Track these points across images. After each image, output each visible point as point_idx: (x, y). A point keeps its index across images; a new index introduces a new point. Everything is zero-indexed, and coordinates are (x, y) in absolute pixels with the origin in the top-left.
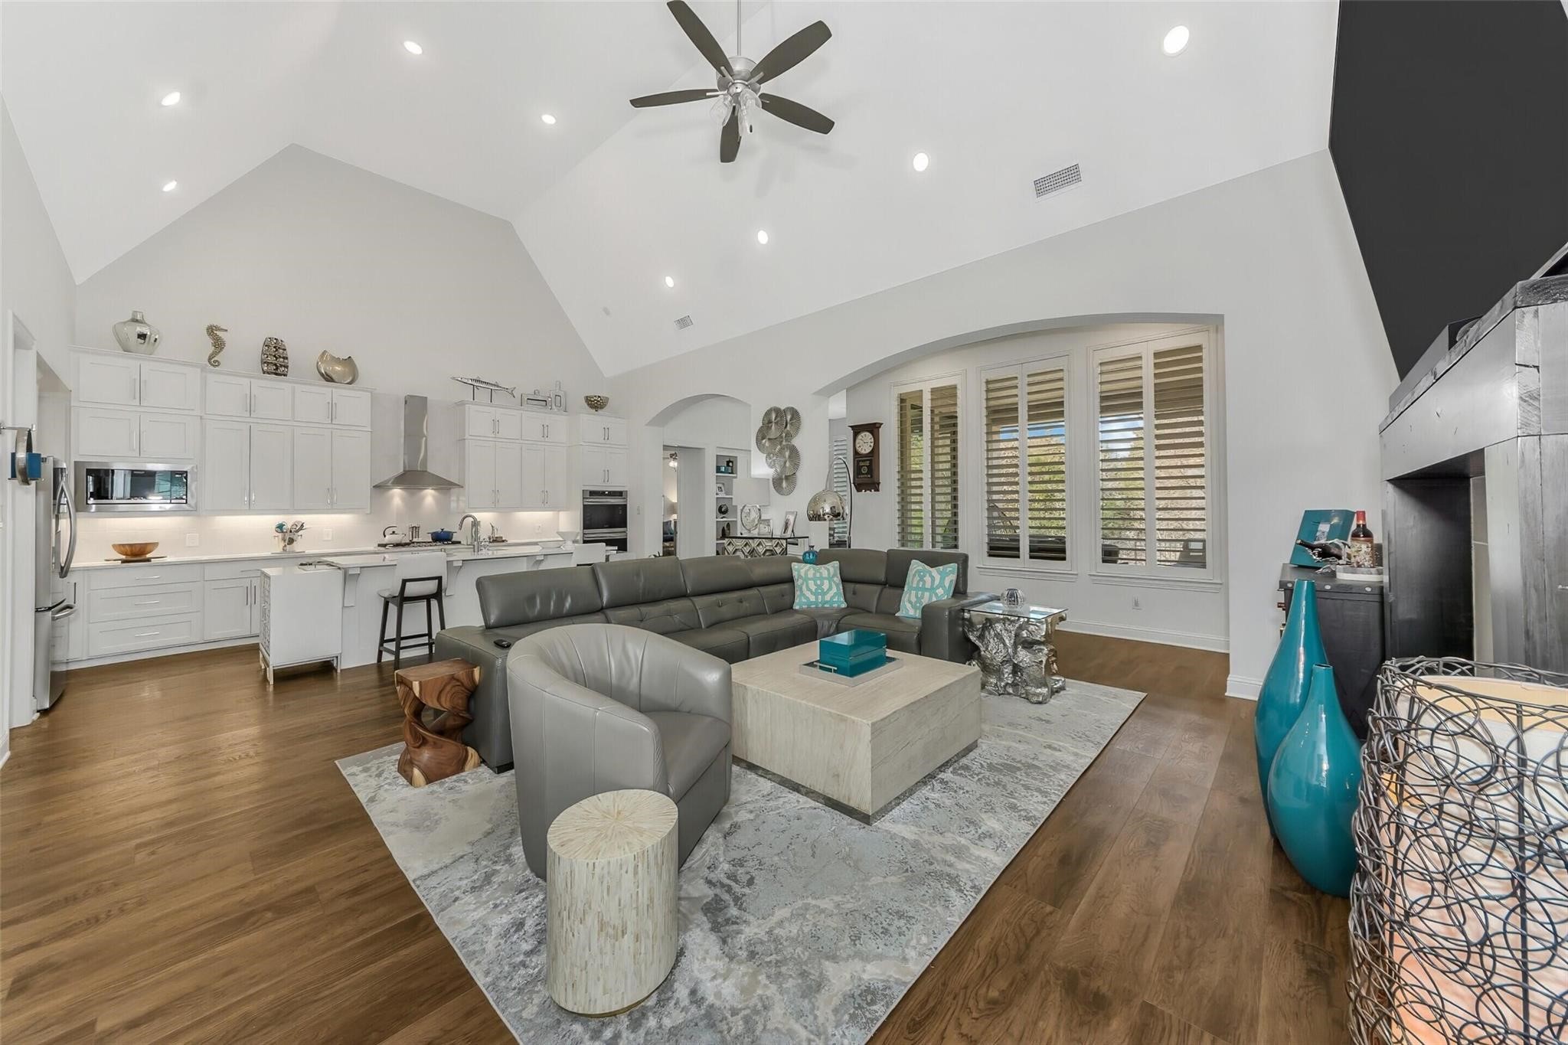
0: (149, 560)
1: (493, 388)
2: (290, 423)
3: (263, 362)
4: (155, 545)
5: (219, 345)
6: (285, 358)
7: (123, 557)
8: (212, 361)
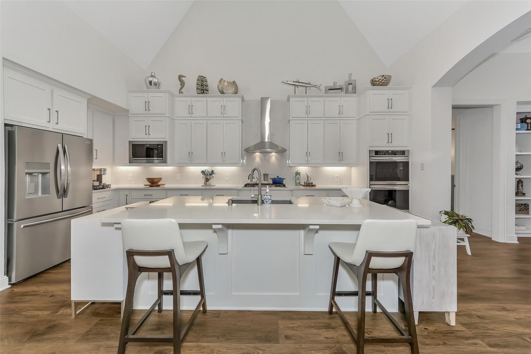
0: (159, 186)
1: (307, 86)
2: (206, 119)
3: (197, 89)
4: (161, 179)
5: (183, 84)
6: (207, 86)
7: (150, 184)
8: (180, 92)
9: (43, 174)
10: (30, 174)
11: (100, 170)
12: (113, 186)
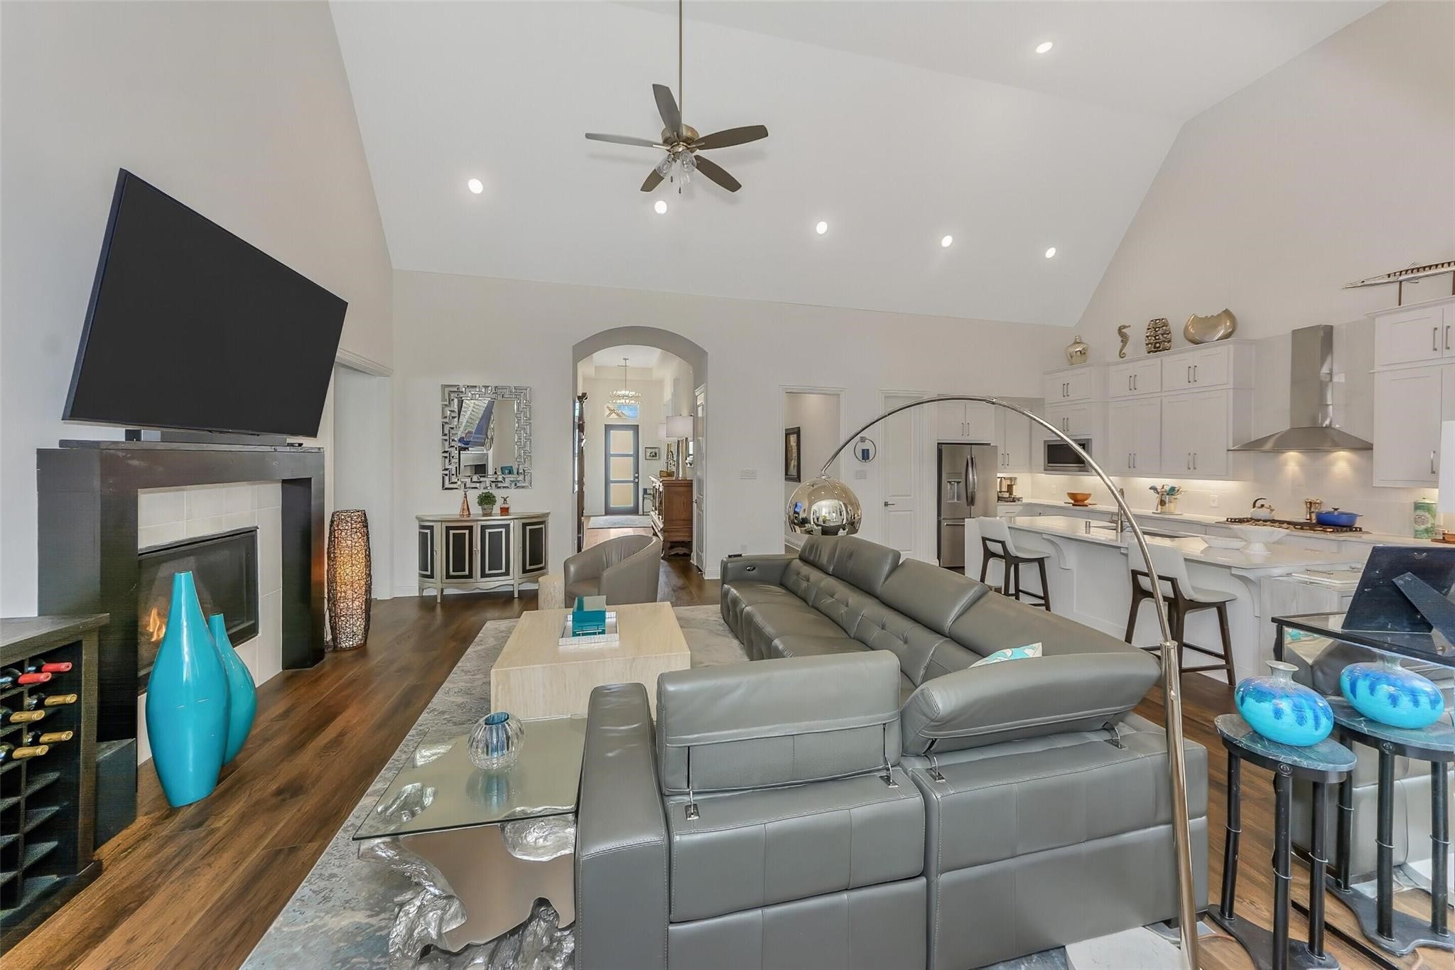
0: (1086, 505)
2: (1160, 395)
3: (1148, 344)
4: (1086, 495)
5: (1124, 338)
6: (1167, 335)
7: (1073, 502)
8: (1122, 355)
9: (958, 483)
10: (950, 482)
11: (1011, 479)
12: (1024, 501)
